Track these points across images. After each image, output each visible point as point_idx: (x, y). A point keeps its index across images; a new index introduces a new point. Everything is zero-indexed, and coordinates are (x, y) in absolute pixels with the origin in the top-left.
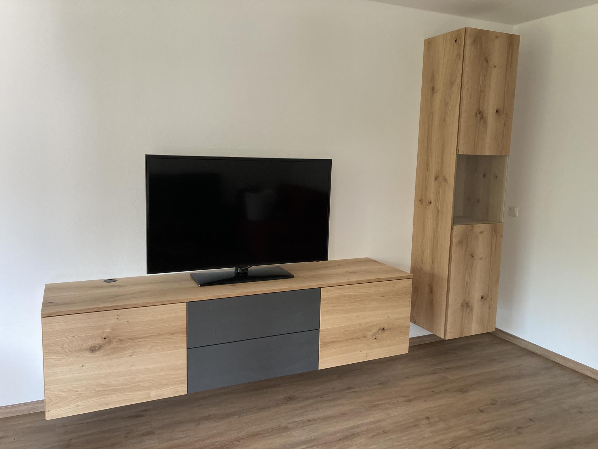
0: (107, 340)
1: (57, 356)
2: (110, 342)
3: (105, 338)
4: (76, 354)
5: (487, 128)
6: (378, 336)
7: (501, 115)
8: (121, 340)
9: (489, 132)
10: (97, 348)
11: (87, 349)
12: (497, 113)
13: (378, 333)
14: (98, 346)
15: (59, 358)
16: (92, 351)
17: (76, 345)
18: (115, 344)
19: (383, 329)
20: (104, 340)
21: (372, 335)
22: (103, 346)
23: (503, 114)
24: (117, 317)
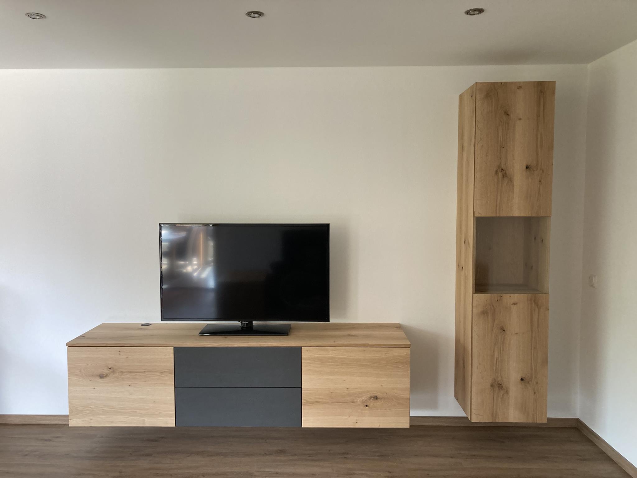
0: (111, 370)
1: (77, 378)
2: (114, 372)
3: (110, 369)
4: (89, 378)
5: (513, 186)
6: (369, 404)
7: (534, 171)
8: (122, 372)
9: (517, 189)
10: (104, 376)
11: (97, 375)
12: (528, 169)
13: (369, 401)
14: (105, 374)
15: (78, 379)
16: (101, 377)
17: (90, 371)
18: (118, 374)
19: (376, 397)
20: (109, 369)
21: (363, 402)
22: (109, 374)
23: (537, 170)
24: (119, 353)
